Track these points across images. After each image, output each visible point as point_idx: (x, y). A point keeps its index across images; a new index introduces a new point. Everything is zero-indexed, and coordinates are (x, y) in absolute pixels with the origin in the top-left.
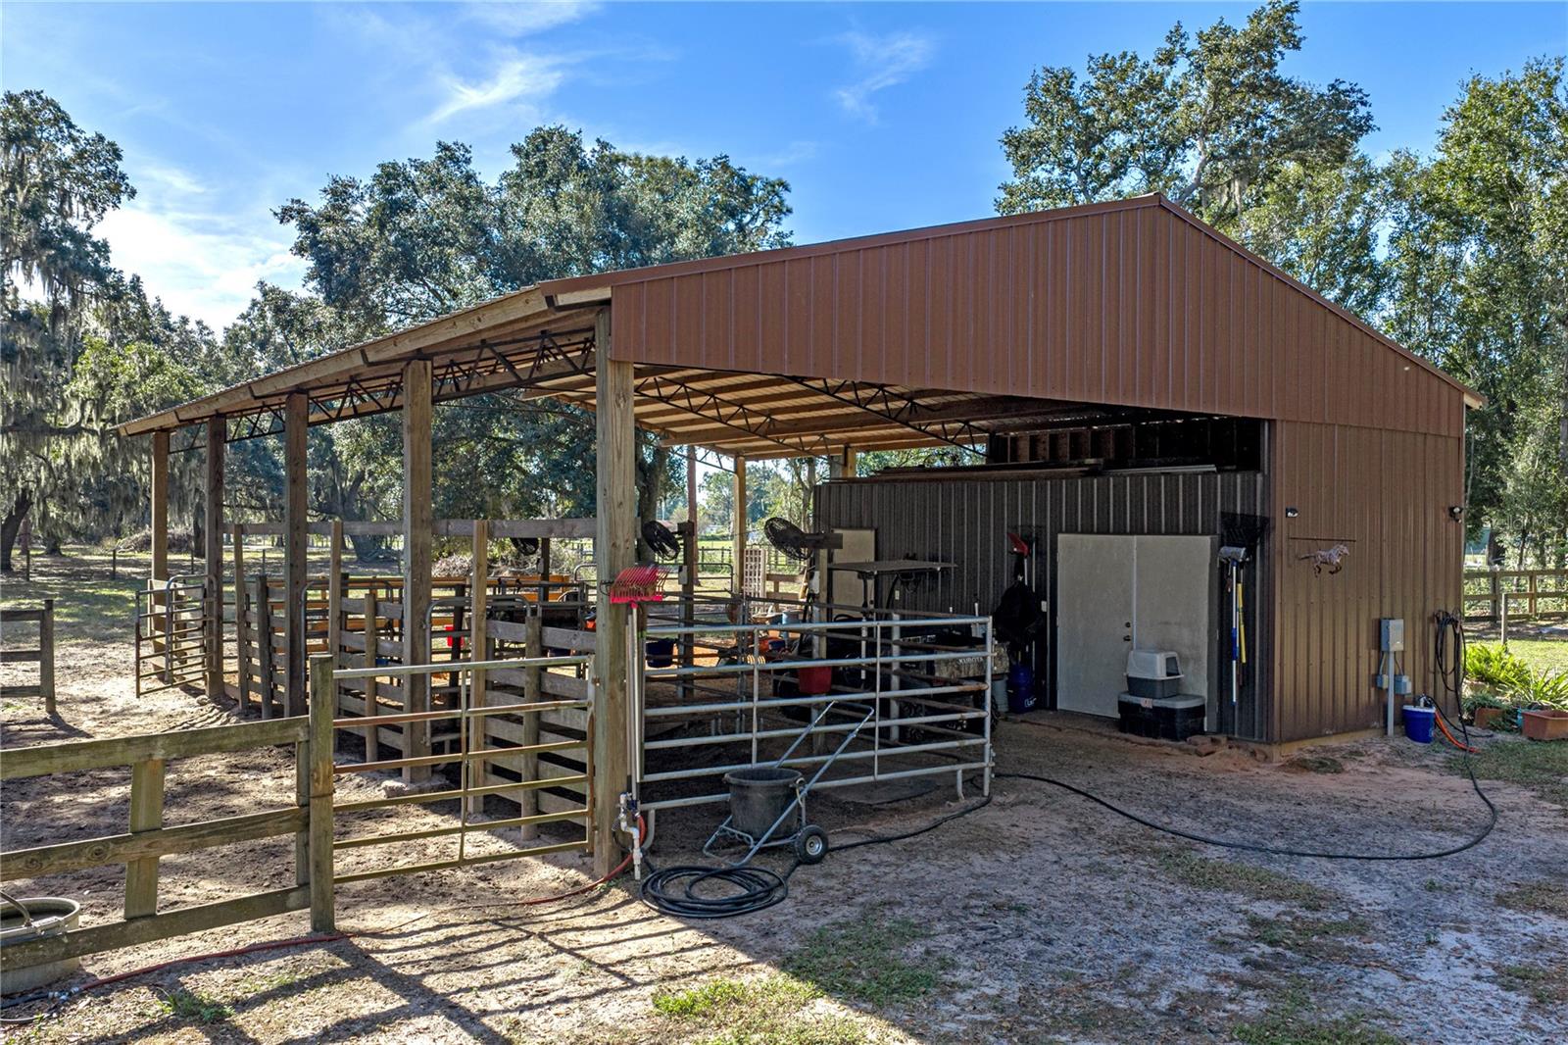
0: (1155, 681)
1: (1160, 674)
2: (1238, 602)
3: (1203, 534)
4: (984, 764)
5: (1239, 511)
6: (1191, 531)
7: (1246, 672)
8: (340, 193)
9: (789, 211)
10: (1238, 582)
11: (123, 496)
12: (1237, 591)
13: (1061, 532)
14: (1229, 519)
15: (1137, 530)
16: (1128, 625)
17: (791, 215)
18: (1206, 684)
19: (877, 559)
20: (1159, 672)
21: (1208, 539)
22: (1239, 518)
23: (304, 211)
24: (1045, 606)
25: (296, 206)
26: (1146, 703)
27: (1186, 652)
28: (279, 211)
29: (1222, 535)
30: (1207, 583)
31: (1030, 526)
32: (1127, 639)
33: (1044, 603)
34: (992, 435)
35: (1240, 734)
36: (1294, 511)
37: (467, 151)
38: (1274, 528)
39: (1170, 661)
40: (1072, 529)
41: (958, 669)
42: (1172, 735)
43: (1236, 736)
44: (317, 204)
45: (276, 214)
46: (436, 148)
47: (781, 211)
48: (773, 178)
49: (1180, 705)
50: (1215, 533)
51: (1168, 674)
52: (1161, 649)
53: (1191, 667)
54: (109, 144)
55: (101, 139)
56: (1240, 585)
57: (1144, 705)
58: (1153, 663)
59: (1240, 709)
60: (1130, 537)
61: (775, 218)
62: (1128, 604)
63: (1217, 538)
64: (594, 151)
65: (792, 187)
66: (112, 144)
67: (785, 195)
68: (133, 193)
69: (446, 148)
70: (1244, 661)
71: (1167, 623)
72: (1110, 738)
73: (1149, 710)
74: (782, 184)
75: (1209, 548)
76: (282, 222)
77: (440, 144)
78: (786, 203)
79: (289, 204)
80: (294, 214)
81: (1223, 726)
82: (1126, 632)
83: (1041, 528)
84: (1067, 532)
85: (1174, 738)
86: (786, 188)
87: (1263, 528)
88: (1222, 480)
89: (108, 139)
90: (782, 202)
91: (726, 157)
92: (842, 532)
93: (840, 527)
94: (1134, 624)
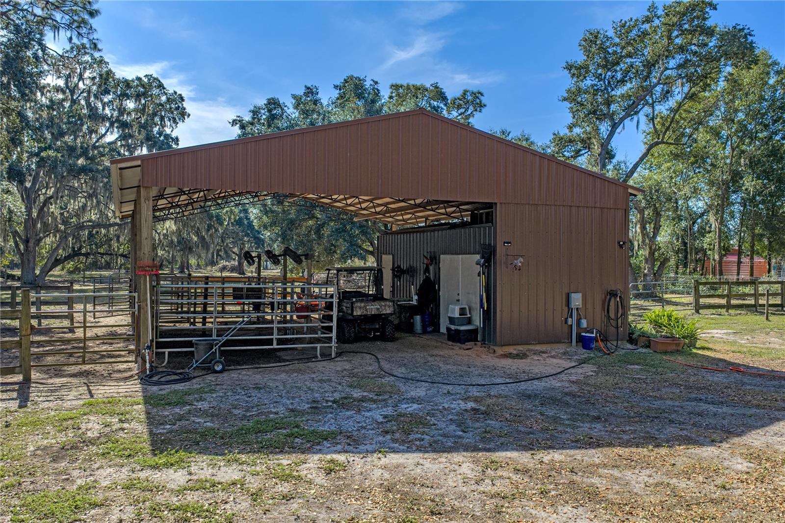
1: (457, 315)
2: (483, 283)
3: (476, 254)
4: (332, 345)
5: (487, 243)
7: (487, 314)
8: (255, 112)
9: (485, 106)
10: (483, 274)
11: (188, 246)
12: (483, 278)
14: (484, 246)
15: (461, 253)
16: (458, 295)
17: (486, 108)
18: (479, 320)
19: (393, 267)
21: (478, 256)
22: (487, 246)
23: (243, 120)
25: (238, 119)
28: (231, 121)
34: (472, 211)
36: (508, 243)
37: (317, 89)
38: (497, 250)
39: (460, 309)
40: (444, 254)
41: (366, 310)
44: (247, 118)
45: (230, 123)
46: (304, 89)
47: (481, 106)
48: (475, 90)
51: (460, 315)
52: (458, 303)
53: (475, 312)
54: (179, 95)
55: (175, 93)
57: (452, 328)
58: (456, 311)
59: (487, 330)
61: (478, 109)
62: (459, 285)
64: (371, 85)
65: (484, 94)
66: (180, 95)
67: (482, 98)
68: (189, 115)
69: (308, 88)
70: (485, 309)
71: (468, 293)
73: (454, 330)
74: (479, 93)
75: (478, 259)
76: (232, 125)
77: (306, 86)
78: (483, 102)
79: (235, 118)
80: (237, 122)
82: (458, 297)
86: (482, 95)
89: (178, 93)
90: (480, 102)
91: (437, 83)
92: (384, 256)
93: (384, 254)
94: (460, 294)
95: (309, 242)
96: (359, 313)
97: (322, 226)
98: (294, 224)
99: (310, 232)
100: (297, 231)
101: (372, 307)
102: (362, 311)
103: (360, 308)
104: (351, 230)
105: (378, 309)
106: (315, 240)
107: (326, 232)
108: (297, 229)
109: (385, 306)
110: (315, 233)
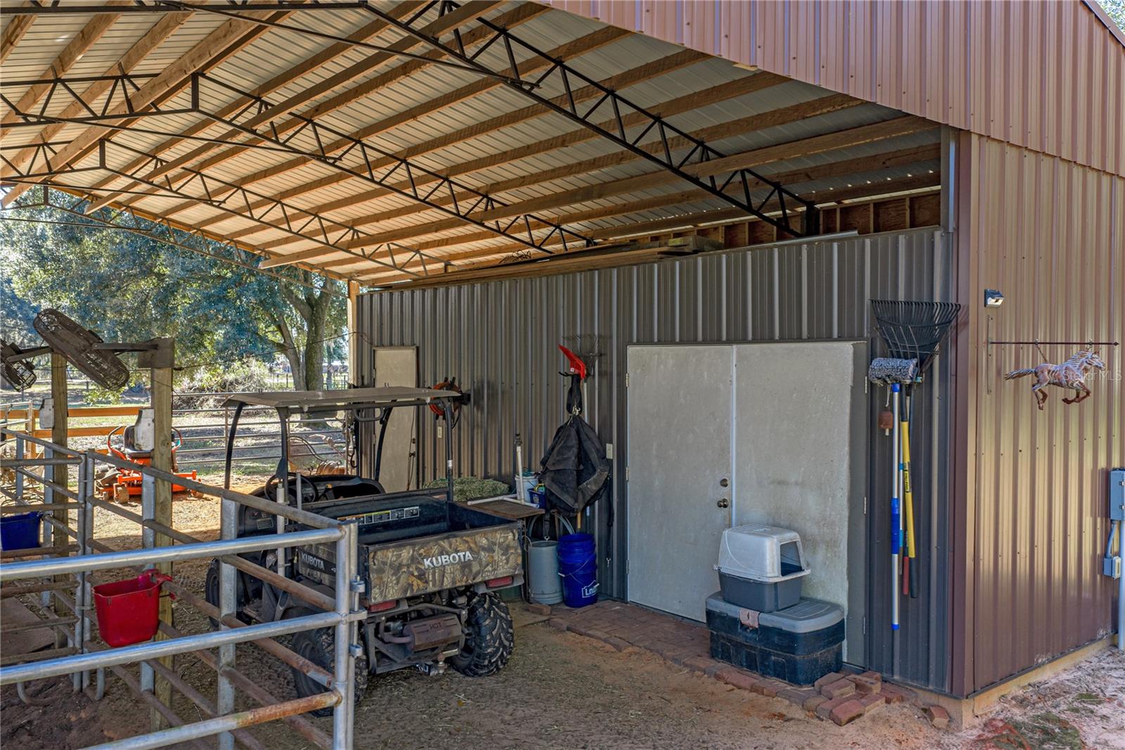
0: (761, 585)
1: (770, 571)
2: (902, 452)
3: (841, 338)
5: (901, 297)
6: (821, 335)
7: (915, 573)
10: (902, 419)
12: (902, 435)
13: (631, 343)
14: (884, 311)
15: (737, 338)
16: (724, 483)
18: (846, 585)
19: (418, 385)
20: (769, 569)
21: (848, 347)
22: (901, 308)
24: (611, 450)
26: (748, 617)
27: (812, 529)
29: (873, 341)
30: (847, 418)
31: (592, 336)
32: (723, 504)
33: (609, 446)
35: (903, 673)
36: (994, 294)
38: (966, 323)
39: (786, 549)
40: (646, 341)
41: (421, 576)
42: (790, 673)
43: (896, 677)
49: (805, 626)
50: (861, 337)
51: (784, 573)
52: (775, 526)
53: (820, 555)
56: (905, 425)
57: (744, 620)
58: (760, 554)
59: (904, 635)
60: (727, 347)
62: (725, 450)
63: (863, 344)
70: (912, 554)
71: (781, 483)
72: (693, 669)
73: (755, 630)
75: (850, 362)
81: (875, 661)
82: (722, 493)
83: (605, 338)
84: (639, 343)
85: (794, 680)
87: (945, 323)
88: (874, 245)
92: (382, 354)
93: (382, 345)
94: (734, 482)
95: (143, 323)
96: (393, 593)
97: (171, 291)
98: (107, 286)
99: (144, 302)
100: (114, 301)
101: (444, 559)
102: (403, 581)
103: (397, 569)
104: (239, 297)
105: (465, 566)
106: (156, 320)
107: (182, 303)
108: (114, 296)
109: (490, 549)
110: (156, 306)
